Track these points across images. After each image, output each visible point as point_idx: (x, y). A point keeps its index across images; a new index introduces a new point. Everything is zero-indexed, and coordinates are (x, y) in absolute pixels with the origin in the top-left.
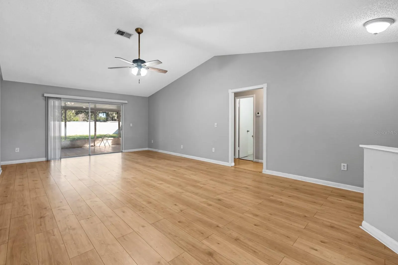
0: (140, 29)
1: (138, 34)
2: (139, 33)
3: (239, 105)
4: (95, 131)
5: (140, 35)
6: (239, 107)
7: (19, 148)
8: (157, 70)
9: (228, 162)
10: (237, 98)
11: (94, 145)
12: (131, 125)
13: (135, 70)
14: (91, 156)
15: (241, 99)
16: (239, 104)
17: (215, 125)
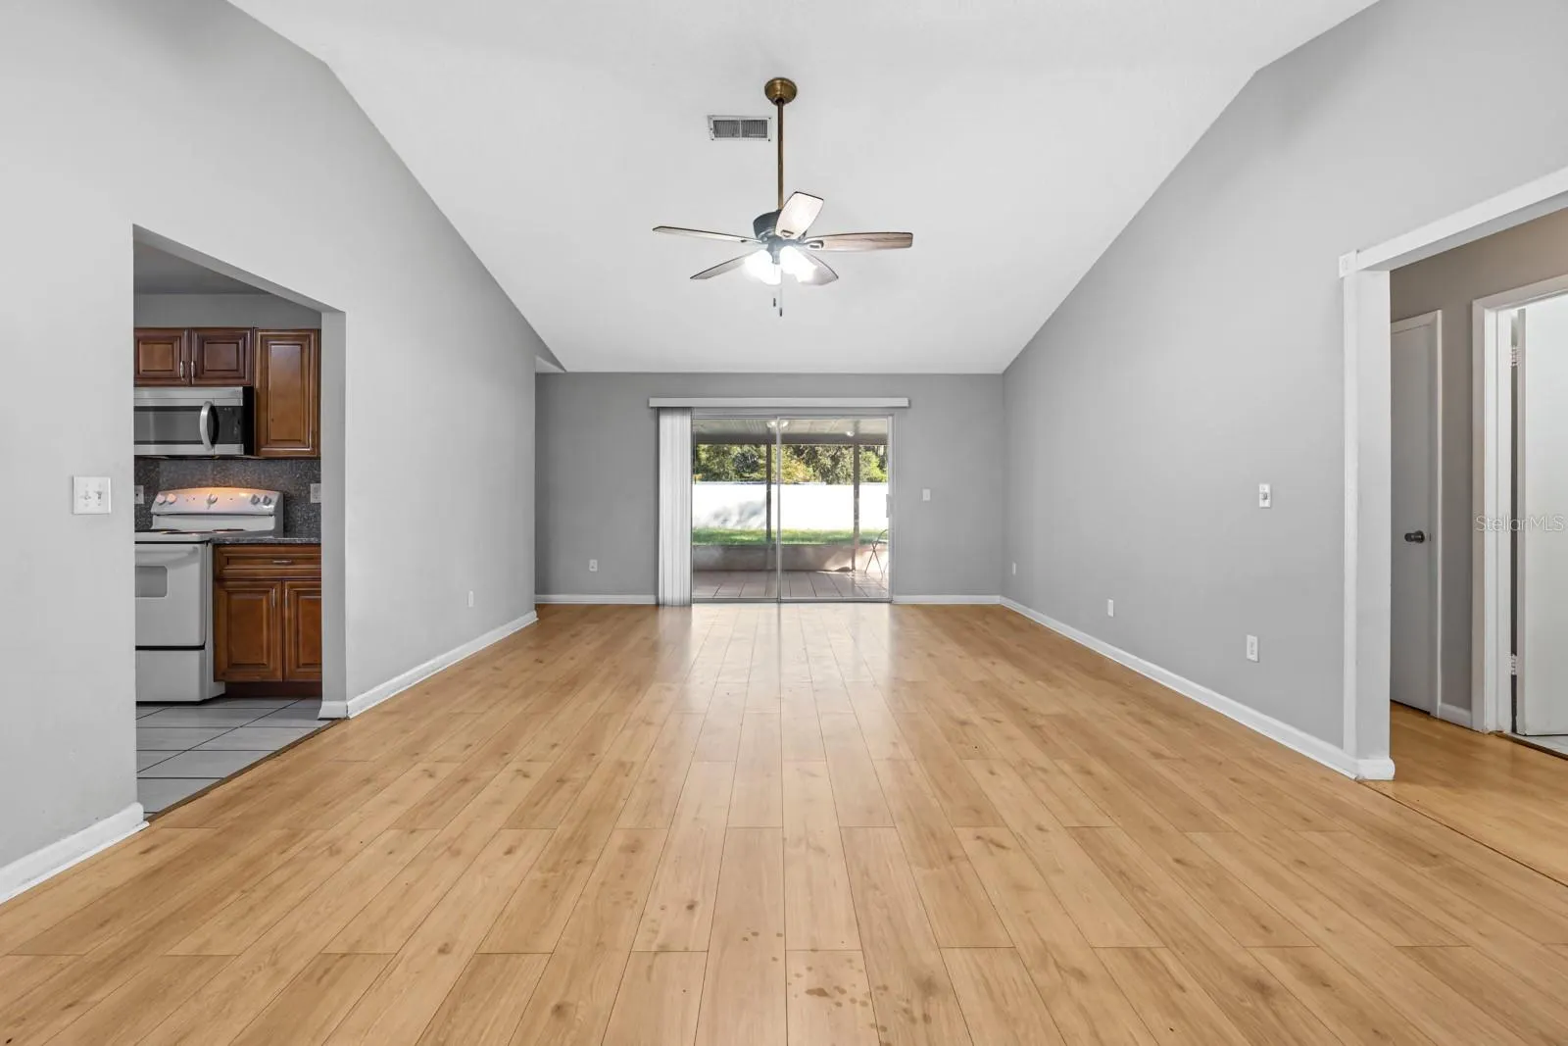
0: (782, 84)
1: (776, 108)
2: (780, 102)
3: (1515, 353)
4: (856, 517)
5: (786, 107)
6: (1514, 370)
7: (596, 561)
8: (861, 240)
9: (1340, 744)
10: (1496, 306)
11: (854, 568)
12: (926, 495)
13: (758, 264)
14: (783, 605)
15: (1530, 308)
16: (1514, 343)
17: (1261, 496)
